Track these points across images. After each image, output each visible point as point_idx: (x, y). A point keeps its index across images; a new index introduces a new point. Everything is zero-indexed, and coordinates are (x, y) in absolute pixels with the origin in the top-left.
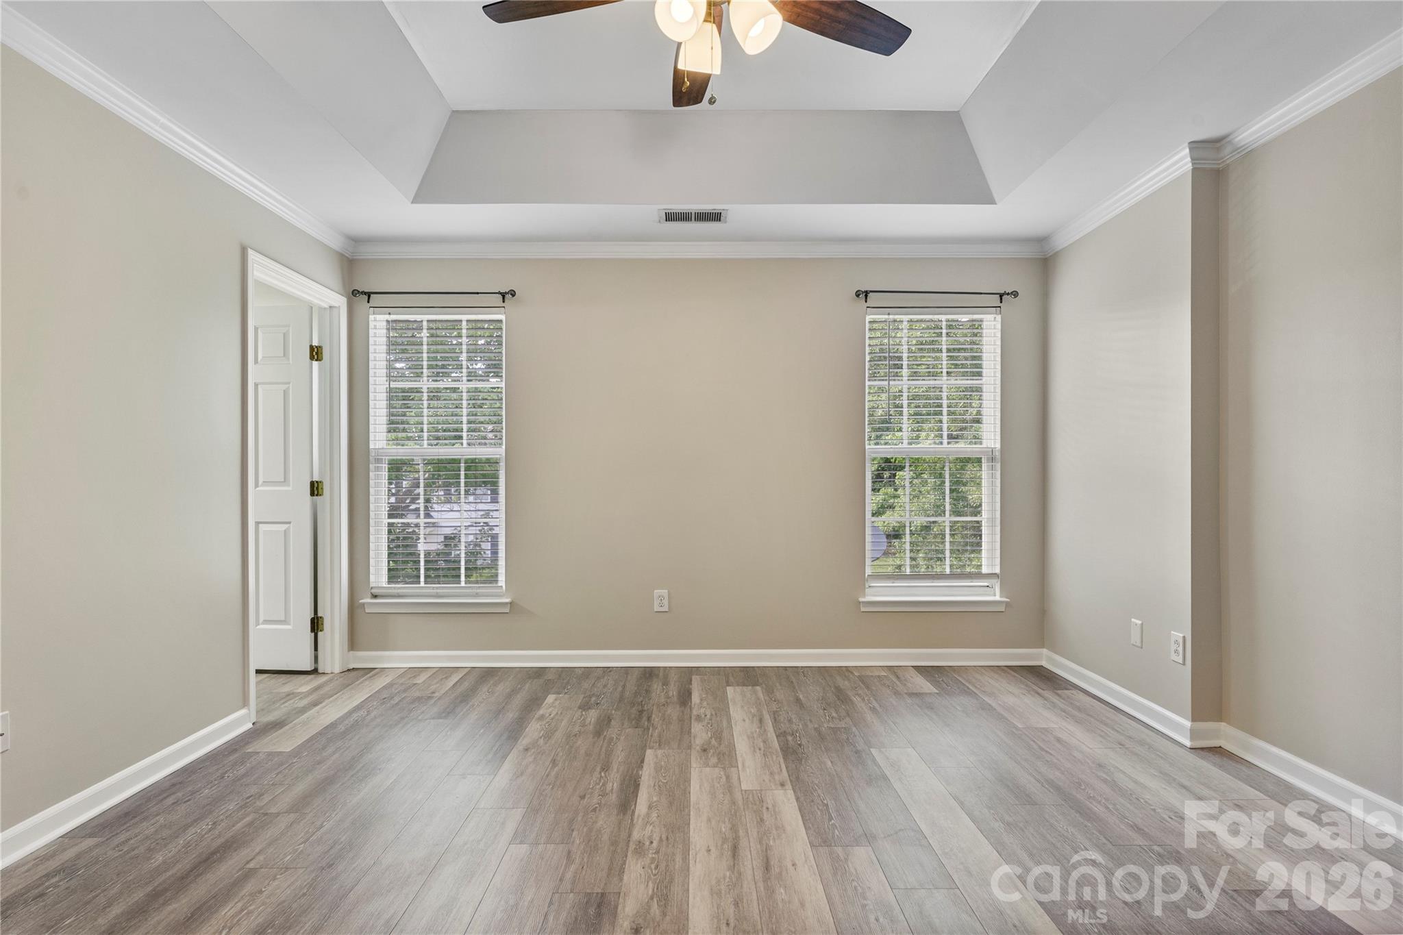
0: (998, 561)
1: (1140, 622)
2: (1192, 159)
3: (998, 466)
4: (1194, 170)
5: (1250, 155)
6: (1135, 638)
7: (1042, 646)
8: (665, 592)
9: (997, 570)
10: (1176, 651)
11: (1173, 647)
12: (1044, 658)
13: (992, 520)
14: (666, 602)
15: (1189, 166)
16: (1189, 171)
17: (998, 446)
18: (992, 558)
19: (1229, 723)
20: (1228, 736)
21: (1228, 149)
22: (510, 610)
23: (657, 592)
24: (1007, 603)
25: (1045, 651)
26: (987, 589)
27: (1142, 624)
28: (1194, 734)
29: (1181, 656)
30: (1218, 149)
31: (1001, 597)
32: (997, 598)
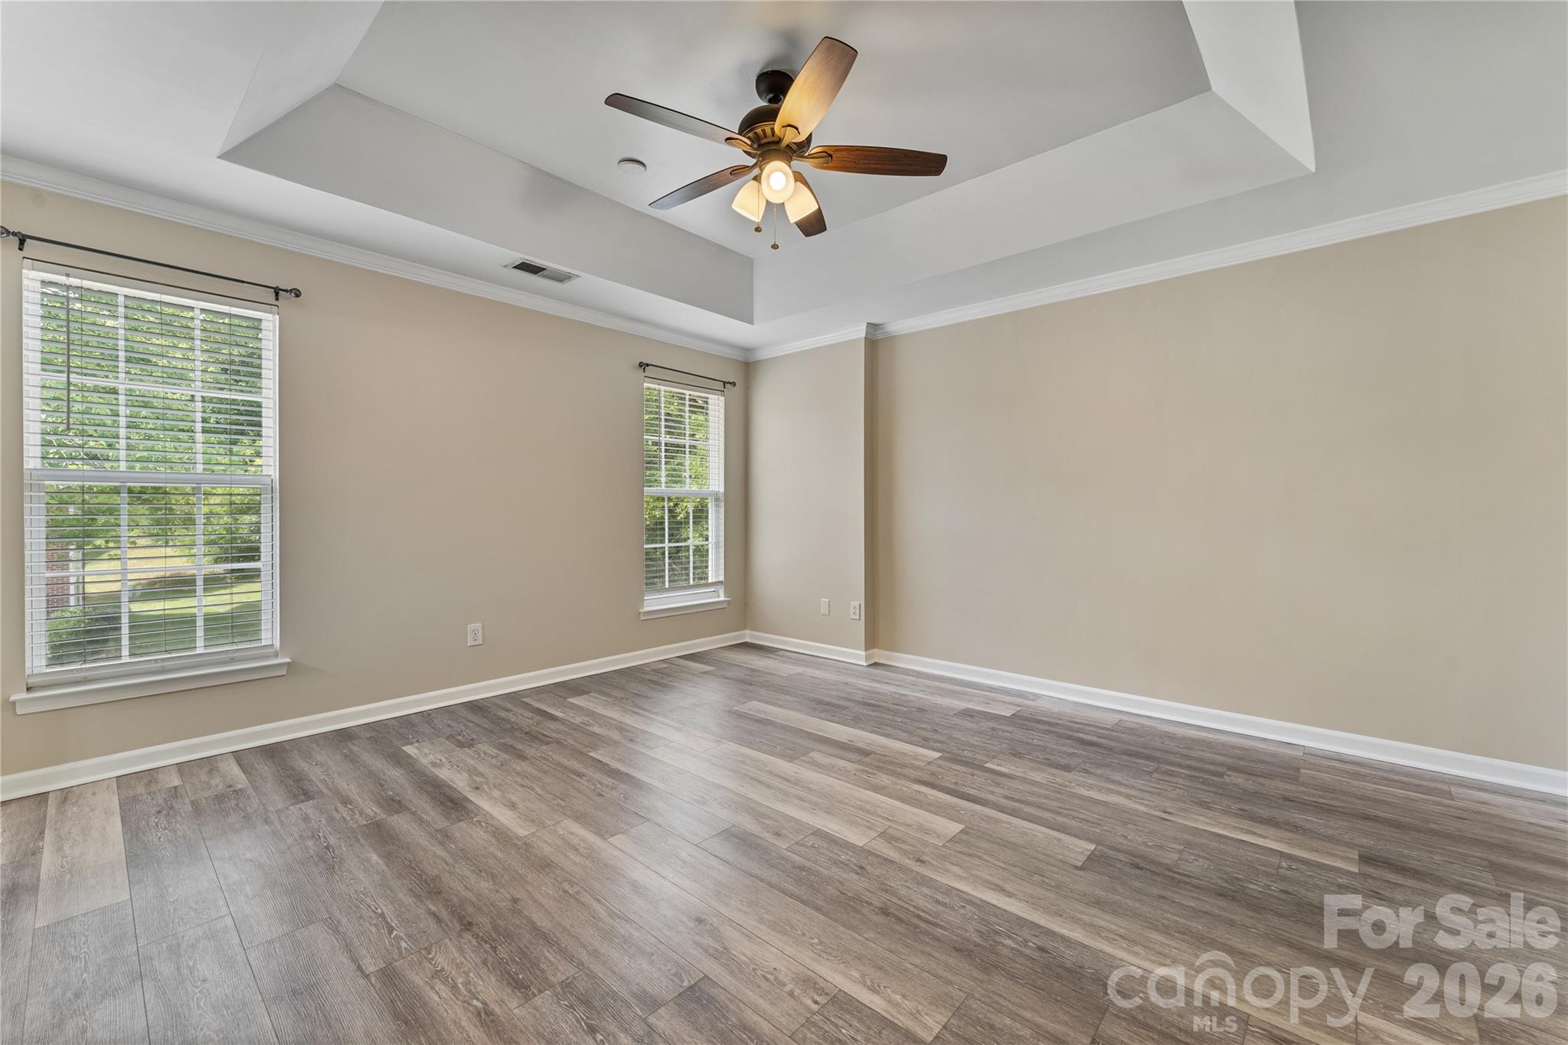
0: (722, 572)
1: (827, 600)
2: (866, 332)
3: (723, 504)
4: (865, 338)
5: (891, 339)
6: (824, 610)
7: (745, 629)
8: (479, 625)
9: (722, 578)
10: (854, 613)
11: (852, 611)
12: (748, 636)
13: (717, 543)
14: (480, 635)
15: (864, 335)
16: (862, 338)
17: (722, 490)
18: (717, 571)
19: (879, 648)
20: (881, 656)
21: (881, 331)
22: (287, 673)
23: (471, 627)
24: (729, 601)
25: (747, 631)
26: (714, 593)
27: (829, 602)
28: (867, 658)
29: (858, 615)
30: (876, 330)
31: (725, 597)
32: (722, 598)
